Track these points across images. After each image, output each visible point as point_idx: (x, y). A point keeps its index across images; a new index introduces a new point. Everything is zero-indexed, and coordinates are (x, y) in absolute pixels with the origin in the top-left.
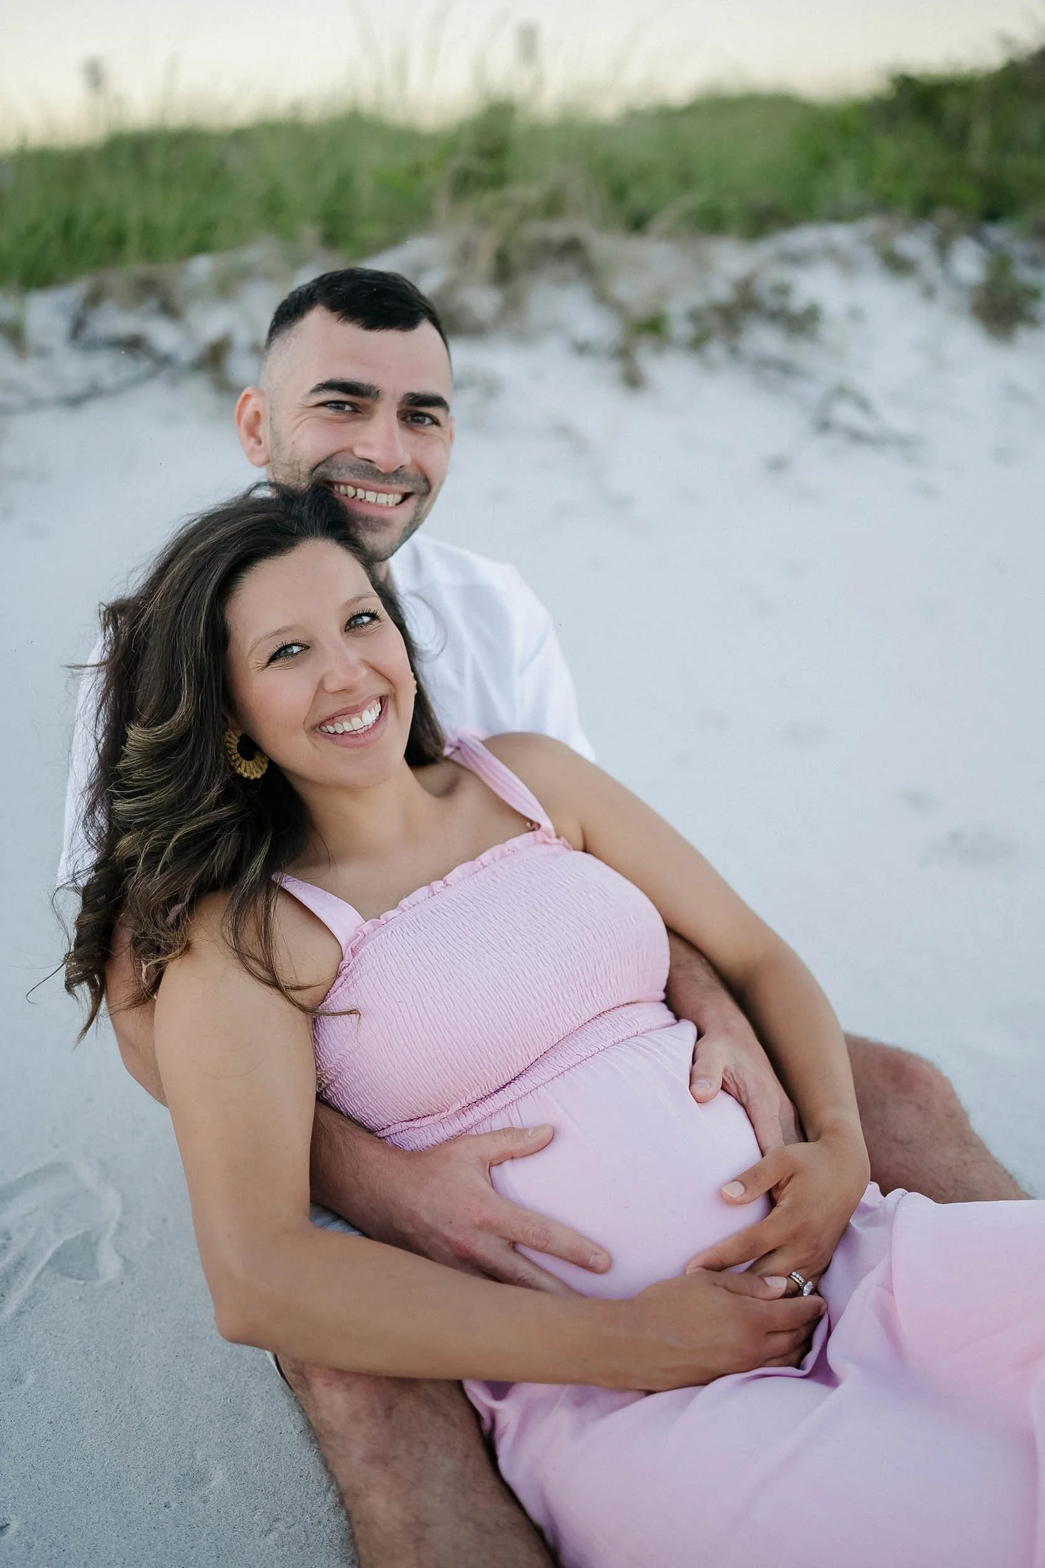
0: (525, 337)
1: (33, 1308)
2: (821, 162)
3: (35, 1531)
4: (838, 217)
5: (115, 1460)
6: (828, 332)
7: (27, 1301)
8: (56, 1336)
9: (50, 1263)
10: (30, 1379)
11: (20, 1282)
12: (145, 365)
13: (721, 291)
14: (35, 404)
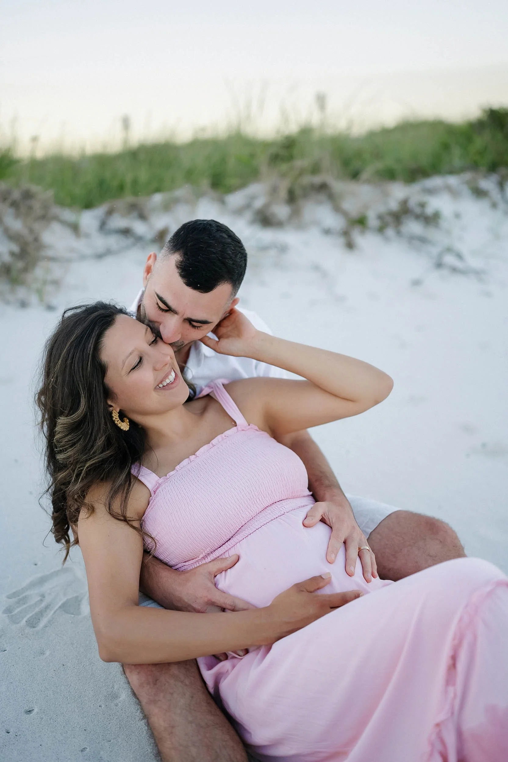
0: (301, 227)
1: (51, 625)
2: (446, 147)
3: (44, 713)
4: (452, 172)
5: (80, 687)
6: (444, 224)
7: (49, 622)
8: (60, 637)
9: (60, 607)
10: (48, 653)
11: (47, 615)
12: (130, 241)
13: (394, 205)
14: (83, 257)
